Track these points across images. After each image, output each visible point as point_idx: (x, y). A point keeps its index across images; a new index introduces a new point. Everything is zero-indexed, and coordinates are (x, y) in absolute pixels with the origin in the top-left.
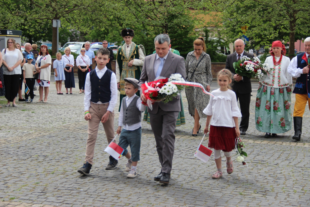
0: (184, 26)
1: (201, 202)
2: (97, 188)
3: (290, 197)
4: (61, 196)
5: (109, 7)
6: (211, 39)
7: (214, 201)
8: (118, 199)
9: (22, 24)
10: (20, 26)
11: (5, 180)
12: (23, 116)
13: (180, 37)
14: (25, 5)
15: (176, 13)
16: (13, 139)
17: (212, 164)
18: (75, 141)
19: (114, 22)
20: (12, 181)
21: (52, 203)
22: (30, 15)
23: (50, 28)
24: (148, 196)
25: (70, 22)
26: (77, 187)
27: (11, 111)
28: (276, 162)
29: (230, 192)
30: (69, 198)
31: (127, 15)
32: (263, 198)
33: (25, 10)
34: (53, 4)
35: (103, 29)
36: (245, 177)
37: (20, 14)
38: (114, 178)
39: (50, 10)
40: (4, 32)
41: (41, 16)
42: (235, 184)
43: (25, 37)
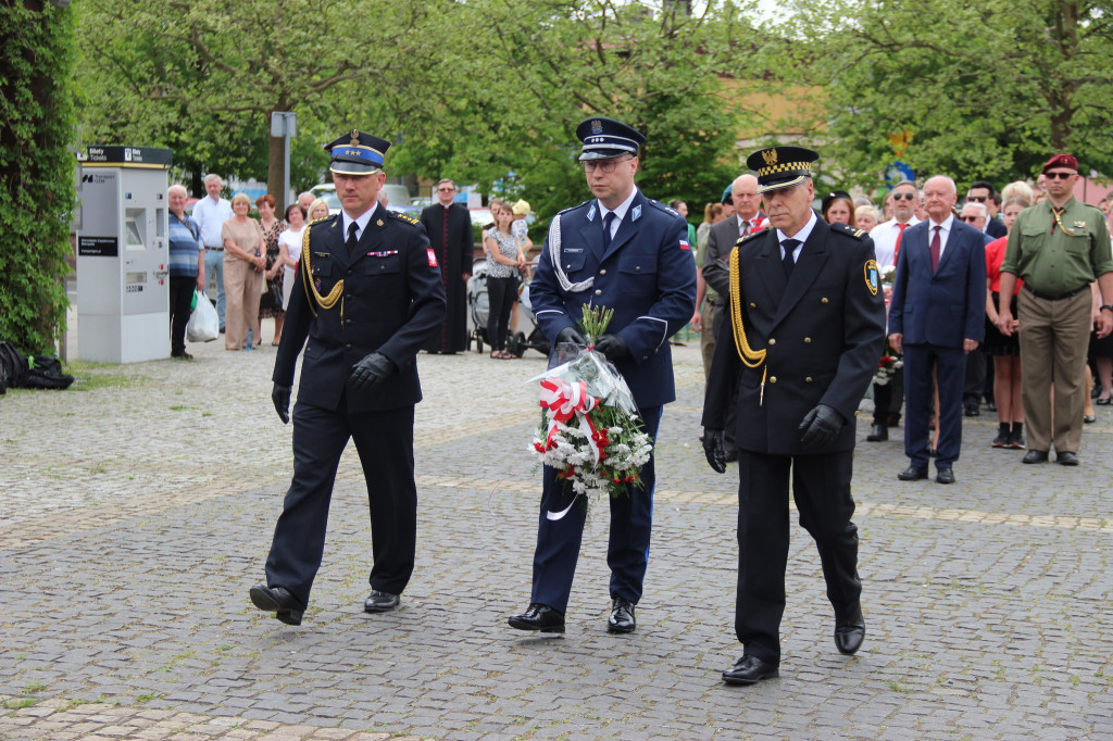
0: (702, 133)
1: (762, 713)
2: (422, 665)
3: (1059, 699)
4: (303, 690)
5: (454, 70)
7: (806, 711)
8: (488, 703)
9: (170, 126)
10: (164, 134)
11: (122, 638)
12: (174, 427)
13: (687, 169)
14: (181, 64)
15: (672, 89)
16: (143, 502)
17: (799, 587)
18: (345, 511)
19: (470, 118)
20: (143, 641)
21: (275, 713)
22: (198, 96)
23: (259, 140)
24: (587, 692)
25: (325, 121)
26: (356, 662)
27: (136, 411)
28: (1009, 582)
29: (858, 682)
30: (330, 698)
31: (512, 97)
32: (969, 701)
33: (181, 80)
34: (274, 62)
35: (432, 143)
36: (909, 632)
37: (165, 95)
38: (476, 634)
39: (263, 81)
40: (114, 155)
41: (232, 101)
42: (875, 656)
43: (181, 167)
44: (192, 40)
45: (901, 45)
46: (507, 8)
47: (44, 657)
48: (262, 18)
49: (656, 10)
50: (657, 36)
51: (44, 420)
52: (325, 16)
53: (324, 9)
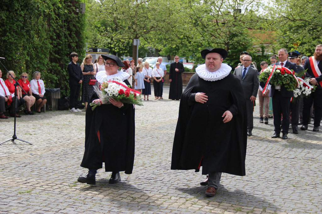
0: (243, 44)
1: (259, 192)
2: (171, 178)
4: (141, 184)
5: (180, 28)
6: (266, 54)
7: (270, 192)
8: (188, 188)
9: (109, 43)
10: (107, 45)
14: (112, 28)
15: (236, 32)
17: (268, 160)
18: (152, 139)
19: (184, 40)
21: (134, 189)
22: (116, 35)
23: (131, 46)
25: (147, 41)
26: (154, 177)
29: (284, 184)
30: (148, 186)
31: (194, 35)
32: (314, 190)
33: (111, 32)
34: (134, 27)
35: (174, 47)
36: (298, 172)
37: (107, 35)
39: (132, 31)
40: (95, 50)
41: (124, 37)
42: (288, 178)
43: (111, 53)
44: (114, 21)
45: (296, 20)
46: (193, 12)
47: (78, 174)
48: (132, 16)
49: (232, 12)
50: (232, 19)
51: (78, 116)
52: (147, 15)
53: (147, 13)
